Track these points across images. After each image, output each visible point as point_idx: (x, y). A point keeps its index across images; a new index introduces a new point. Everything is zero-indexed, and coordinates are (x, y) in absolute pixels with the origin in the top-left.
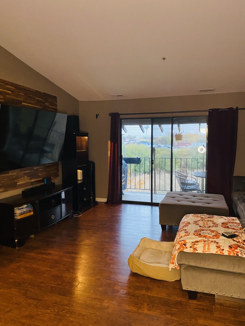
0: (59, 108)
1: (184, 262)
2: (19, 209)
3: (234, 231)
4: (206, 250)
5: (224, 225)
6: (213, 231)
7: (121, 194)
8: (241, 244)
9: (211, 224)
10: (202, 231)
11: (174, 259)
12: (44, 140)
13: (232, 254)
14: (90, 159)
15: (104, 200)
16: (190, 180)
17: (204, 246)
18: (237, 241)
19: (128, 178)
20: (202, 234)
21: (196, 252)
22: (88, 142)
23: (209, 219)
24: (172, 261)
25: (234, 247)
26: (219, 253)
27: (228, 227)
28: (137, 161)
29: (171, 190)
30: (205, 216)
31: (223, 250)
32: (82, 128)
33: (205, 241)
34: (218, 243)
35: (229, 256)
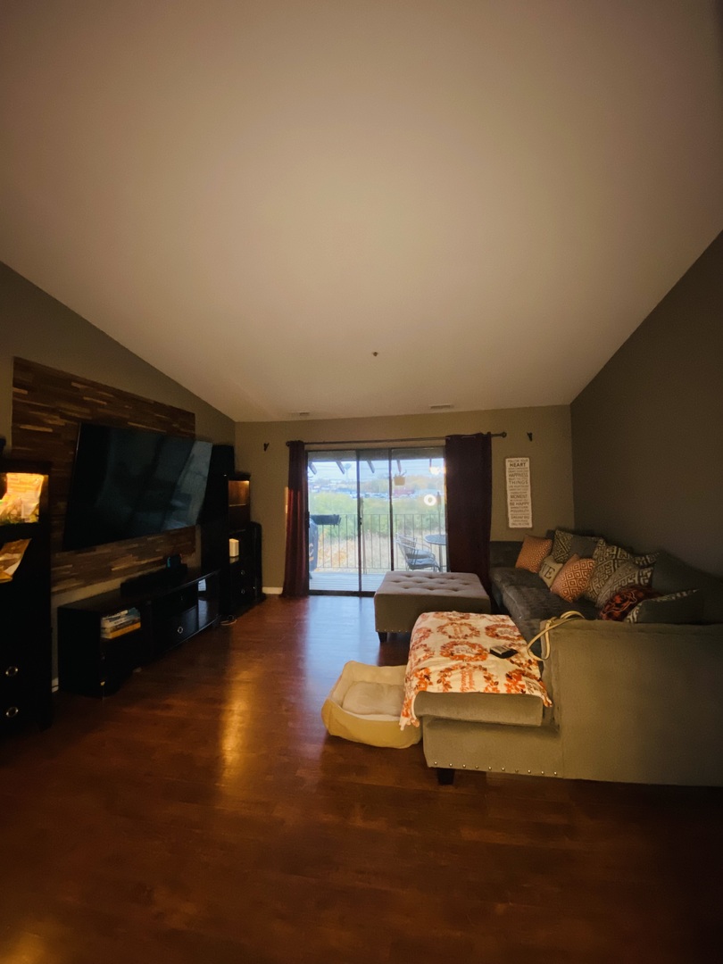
0: (198, 431)
1: (428, 712)
2: (111, 620)
3: (509, 642)
4: (468, 685)
5: (490, 631)
6: (473, 646)
7: (308, 577)
8: (526, 668)
9: (467, 631)
10: (455, 647)
11: (408, 705)
12: (172, 488)
13: (513, 691)
14: (254, 519)
15: (278, 591)
16: (420, 548)
17: (463, 679)
18: (518, 662)
19: (320, 548)
20: (456, 653)
21: (450, 690)
22: (249, 490)
23: (464, 621)
24: (404, 711)
25: (515, 677)
26: (490, 690)
27: (497, 635)
28: (333, 520)
29: (392, 569)
30: (454, 615)
31: (497, 683)
32: (240, 467)
33: (463, 668)
34: (485, 669)
35: (508, 696)
